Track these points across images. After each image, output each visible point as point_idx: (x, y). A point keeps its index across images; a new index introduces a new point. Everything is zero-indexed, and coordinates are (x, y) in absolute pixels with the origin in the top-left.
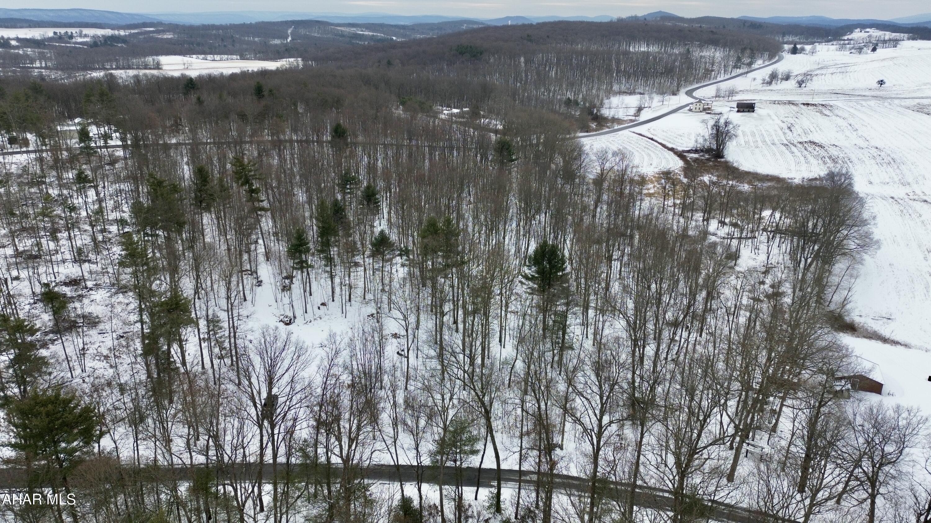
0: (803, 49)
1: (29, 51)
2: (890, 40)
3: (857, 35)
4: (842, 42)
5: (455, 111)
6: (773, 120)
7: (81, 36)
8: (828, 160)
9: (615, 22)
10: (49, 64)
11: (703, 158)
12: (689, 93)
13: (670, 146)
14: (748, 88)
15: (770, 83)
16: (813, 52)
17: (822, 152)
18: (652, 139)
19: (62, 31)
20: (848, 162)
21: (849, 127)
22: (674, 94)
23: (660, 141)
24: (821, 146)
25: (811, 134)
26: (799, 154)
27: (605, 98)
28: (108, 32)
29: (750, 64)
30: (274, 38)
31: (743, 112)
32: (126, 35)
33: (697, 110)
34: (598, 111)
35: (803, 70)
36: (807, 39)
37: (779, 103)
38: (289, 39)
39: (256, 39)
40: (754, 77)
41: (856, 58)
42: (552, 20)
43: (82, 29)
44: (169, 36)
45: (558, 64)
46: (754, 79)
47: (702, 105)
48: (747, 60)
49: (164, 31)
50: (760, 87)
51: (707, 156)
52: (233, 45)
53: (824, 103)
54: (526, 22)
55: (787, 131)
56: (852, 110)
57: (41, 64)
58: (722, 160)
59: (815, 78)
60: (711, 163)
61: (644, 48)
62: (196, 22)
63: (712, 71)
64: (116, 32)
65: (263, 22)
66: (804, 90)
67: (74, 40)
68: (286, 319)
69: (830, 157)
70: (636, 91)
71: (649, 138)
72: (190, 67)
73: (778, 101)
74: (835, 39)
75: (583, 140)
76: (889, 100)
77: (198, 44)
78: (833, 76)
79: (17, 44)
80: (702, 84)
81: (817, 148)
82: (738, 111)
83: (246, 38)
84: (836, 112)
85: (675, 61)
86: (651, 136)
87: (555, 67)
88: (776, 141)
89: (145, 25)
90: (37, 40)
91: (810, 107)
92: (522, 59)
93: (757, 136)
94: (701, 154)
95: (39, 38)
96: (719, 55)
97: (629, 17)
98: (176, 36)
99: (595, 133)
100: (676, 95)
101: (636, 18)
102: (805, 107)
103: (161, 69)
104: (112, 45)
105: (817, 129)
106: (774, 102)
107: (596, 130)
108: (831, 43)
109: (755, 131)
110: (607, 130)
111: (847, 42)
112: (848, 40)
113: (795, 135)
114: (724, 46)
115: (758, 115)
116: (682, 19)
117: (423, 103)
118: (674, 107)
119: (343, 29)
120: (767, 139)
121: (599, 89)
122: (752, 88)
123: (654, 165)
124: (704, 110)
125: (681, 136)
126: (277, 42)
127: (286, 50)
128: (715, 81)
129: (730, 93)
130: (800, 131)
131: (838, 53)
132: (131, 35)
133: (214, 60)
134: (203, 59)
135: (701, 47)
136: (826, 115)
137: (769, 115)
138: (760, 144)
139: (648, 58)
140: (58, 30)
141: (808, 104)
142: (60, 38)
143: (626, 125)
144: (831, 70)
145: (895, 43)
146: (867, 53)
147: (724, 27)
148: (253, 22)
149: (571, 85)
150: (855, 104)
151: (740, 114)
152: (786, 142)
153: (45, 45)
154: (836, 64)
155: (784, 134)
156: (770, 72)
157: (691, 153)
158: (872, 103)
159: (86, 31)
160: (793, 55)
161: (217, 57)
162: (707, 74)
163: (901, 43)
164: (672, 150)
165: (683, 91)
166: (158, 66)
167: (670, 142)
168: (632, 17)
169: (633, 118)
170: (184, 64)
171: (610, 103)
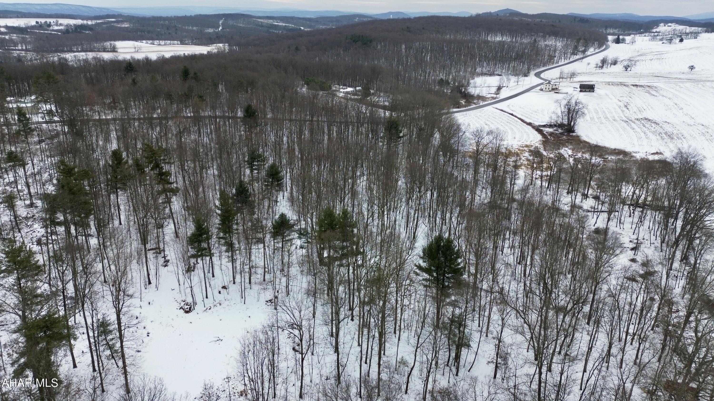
0: (624, 41)
1: (14, 37)
2: (691, 33)
3: (662, 28)
4: (652, 34)
5: (349, 89)
6: (611, 99)
7: (57, 25)
8: (665, 135)
9: (474, 17)
10: (29, 47)
11: (557, 132)
12: (538, 75)
13: (528, 121)
14: (585, 71)
15: (602, 67)
16: (633, 42)
17: (658, 128)
18: (512, 115)
19: (43, 21)
20: (682, 138)
21: (676, 106)
22: (526, 75)
23: (519, 117)
24: (657, 124)
25: (645, 112)
26: (639, 130)
27: (471, 79)
28: (79, 22)
29: (584, 52)
30: (208, 27)
31: (585, 91)
32: (92, 25)
33: (547, 90)
34: (465, 89)
35: (627, 57)
36: (624, 32)
37: (613, 84)
38: (220, 28)
39: (195, 28)
40: (589, 62)
41: (667, 47)
42: (426, 15)
43: (58, 19)
44: (126, 25)
45: (432, 51)
46: (589, 64)
47: (551, 86)
48: (581, 49)
49: (122, 22)
50: (594, 70)
51: (560, 131)
52: (176, 33)
53: (649, 84)
54: (406, 17)
55: (625, 109)
56: (673, 91)
57: (22, 46)
58: (574, 134)
59: (638, 63)
60: (564, 137)
61: (499, 38)
62: (148, 14)
63: (555, 57)
64: (85, 22)
65: (200, 15)
66: (629, 73)
67: (51, 28)
68: (186, 307)
69: (666, 133)
70: (496, 73)
71: (510, 114)
72: (139, 50)
73: (612, 82)
74: (646, 32)
75: (456, 115)
76: (702, 83)
77: (149, 32)
78: (652, 62)
79: (5, 31)
80: (547, 68)
81: (653, 125)
82: (581, 91)
83: (187, 27)
84: (661, 92)
85: (525, 48)
86: (511, 112)
87: (430, 53)
88: (616, 118)
89: (108, 16)
90: (22, 28)
91: (639, 88)
92: (403, 47)
93: (600, 113)
94: (555, 128)
95: (24, 26)
96: (559, 44)
97: (485, 13)
98: (132, 25)
99: (464, 109)
100: (527, 76)
101: (490, 13)
102: (635, 88)
103: (117, 52)
104: (80, 32)
105: (649, 108)
106: (609, 83)
107: (465, 106)
108: (643, 35)
109: (598, 109)
110: (474, 106)
111: (656, 34)
112: (656, 32)
113: (631, 112)
114: (563, 36)
115: (598, 94)
116: (526, 15)
117: (324, 83)
118: (528, 87)
119: (262, 20)
120: (608, 116)
121: (465, 71)
122: (588, 71)
123: (517, 139)
124: (553, 89)
125: (536, 112)
126: (211, 30)
127: (217, 37)
128: (557, 65)
129: (571, 76)
130: (635, 109)
131: (652, 43)
132: (97, 24)
133: (160, 45)
134: (151, 44)
135: (544, 37)
136: (654, 95)
137: (607, 95)
138: (604, 120)
139: (504, 46)
140: (39, 20)
141: (636, 86)
142: (40, 26)
143: (490, 102)
144: (649, 57)
145: (695, 35)
146: (675, 44)
147: (560, 21)
148: (193, 15)
149: (443, 67)
150: (674, 86)
151: (582, 94)
152: (625, 119)
153: (27, 32)
154: (652, 52)
155: (623, 111)
156: (602, 58)
157: (546, 127)
158: (688, 85)
159: (61, 21)
160: (617, 45)
161: (162, 42)
162: (551, 59)
163: (700, 35)
164: (530, 124)
165: (532, 73)
166: (114, 50)
167: (527, 117)
168: (487, 13)
169: (495, 96)
170: (135, 48)
171: (475, 83)
